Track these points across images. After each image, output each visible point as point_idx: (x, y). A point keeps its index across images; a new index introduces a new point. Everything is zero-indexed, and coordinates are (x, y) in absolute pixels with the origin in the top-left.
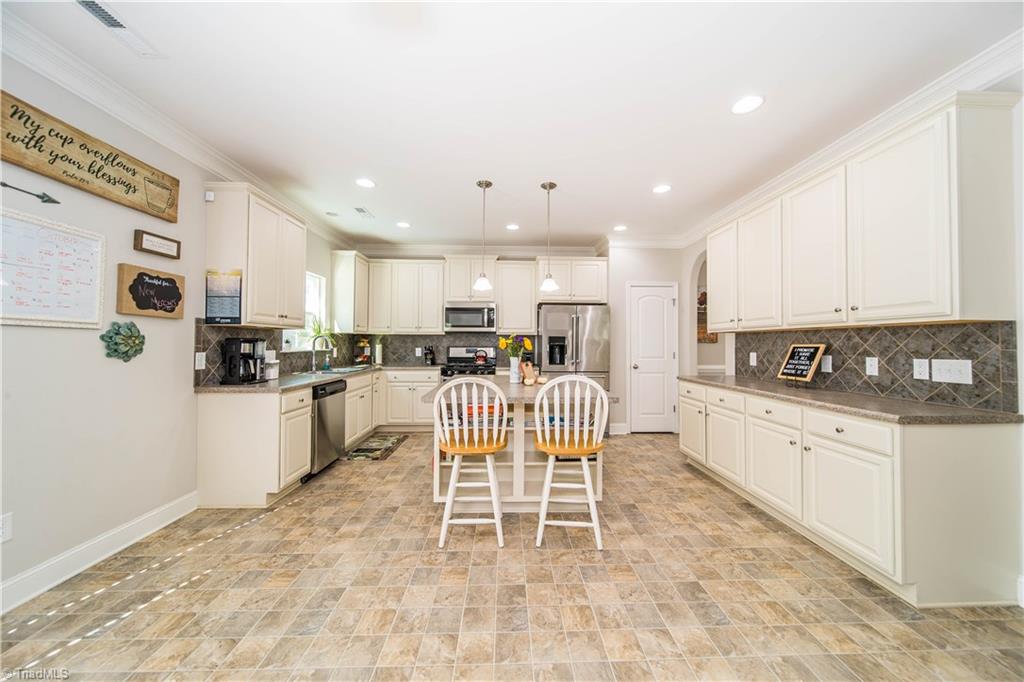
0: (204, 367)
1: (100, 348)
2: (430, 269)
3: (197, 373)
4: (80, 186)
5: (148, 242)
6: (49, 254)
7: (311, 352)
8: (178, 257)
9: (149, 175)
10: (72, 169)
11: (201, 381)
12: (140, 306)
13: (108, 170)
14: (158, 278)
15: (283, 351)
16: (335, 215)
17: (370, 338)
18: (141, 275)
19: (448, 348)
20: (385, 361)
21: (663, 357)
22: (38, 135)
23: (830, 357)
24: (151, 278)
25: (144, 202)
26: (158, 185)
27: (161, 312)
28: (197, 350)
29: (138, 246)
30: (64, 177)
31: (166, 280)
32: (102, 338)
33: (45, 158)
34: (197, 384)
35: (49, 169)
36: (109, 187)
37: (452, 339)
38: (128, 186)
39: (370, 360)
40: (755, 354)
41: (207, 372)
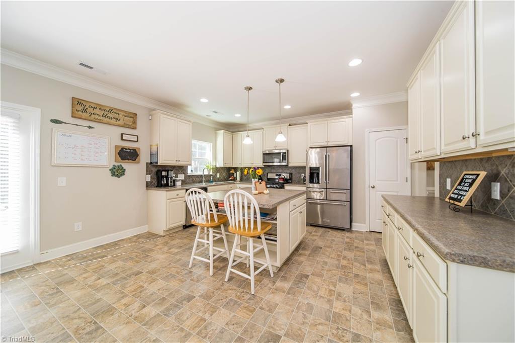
0: (150, 180)
1: (109, 173)
2: (257, 134)
3: (147, 183)
4: (100, 122)
5: (125, 137)
6: (91, 144)
7: (202, 175)
8: (137, 141)
9: (124, 114)
10: (97, 117)
11: (148, 185)
12: (122, 159)
13: (109, 115)
14: (129, 149)
15: (189, 174)
16: (210, 116)
17: (236, 169)
18: (122, 149)
19: (268, 173)
20: (241, 180)
21: (397, 180)
22: (85, 108)
23: (499, 184)
24: (126, 149)
25: (123, 123)
26: (128, 117)
27: (130, 161)
28: (147, 174)
29: (122, 139)
30: (94, 120)
31: (132, 150)
32: (110, 170)
33: (88, 115)
34: (147, 186)
35: (89, 118)
36: (110, 120)
37: (270, 169)
38: (117, 119)
39: (235, 179)
40: (450, 179)
41: (151, 182)
